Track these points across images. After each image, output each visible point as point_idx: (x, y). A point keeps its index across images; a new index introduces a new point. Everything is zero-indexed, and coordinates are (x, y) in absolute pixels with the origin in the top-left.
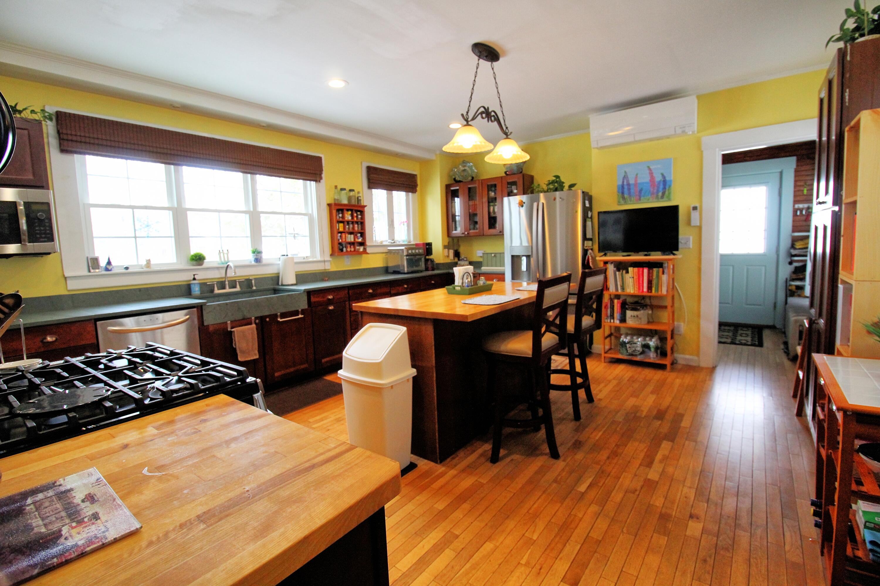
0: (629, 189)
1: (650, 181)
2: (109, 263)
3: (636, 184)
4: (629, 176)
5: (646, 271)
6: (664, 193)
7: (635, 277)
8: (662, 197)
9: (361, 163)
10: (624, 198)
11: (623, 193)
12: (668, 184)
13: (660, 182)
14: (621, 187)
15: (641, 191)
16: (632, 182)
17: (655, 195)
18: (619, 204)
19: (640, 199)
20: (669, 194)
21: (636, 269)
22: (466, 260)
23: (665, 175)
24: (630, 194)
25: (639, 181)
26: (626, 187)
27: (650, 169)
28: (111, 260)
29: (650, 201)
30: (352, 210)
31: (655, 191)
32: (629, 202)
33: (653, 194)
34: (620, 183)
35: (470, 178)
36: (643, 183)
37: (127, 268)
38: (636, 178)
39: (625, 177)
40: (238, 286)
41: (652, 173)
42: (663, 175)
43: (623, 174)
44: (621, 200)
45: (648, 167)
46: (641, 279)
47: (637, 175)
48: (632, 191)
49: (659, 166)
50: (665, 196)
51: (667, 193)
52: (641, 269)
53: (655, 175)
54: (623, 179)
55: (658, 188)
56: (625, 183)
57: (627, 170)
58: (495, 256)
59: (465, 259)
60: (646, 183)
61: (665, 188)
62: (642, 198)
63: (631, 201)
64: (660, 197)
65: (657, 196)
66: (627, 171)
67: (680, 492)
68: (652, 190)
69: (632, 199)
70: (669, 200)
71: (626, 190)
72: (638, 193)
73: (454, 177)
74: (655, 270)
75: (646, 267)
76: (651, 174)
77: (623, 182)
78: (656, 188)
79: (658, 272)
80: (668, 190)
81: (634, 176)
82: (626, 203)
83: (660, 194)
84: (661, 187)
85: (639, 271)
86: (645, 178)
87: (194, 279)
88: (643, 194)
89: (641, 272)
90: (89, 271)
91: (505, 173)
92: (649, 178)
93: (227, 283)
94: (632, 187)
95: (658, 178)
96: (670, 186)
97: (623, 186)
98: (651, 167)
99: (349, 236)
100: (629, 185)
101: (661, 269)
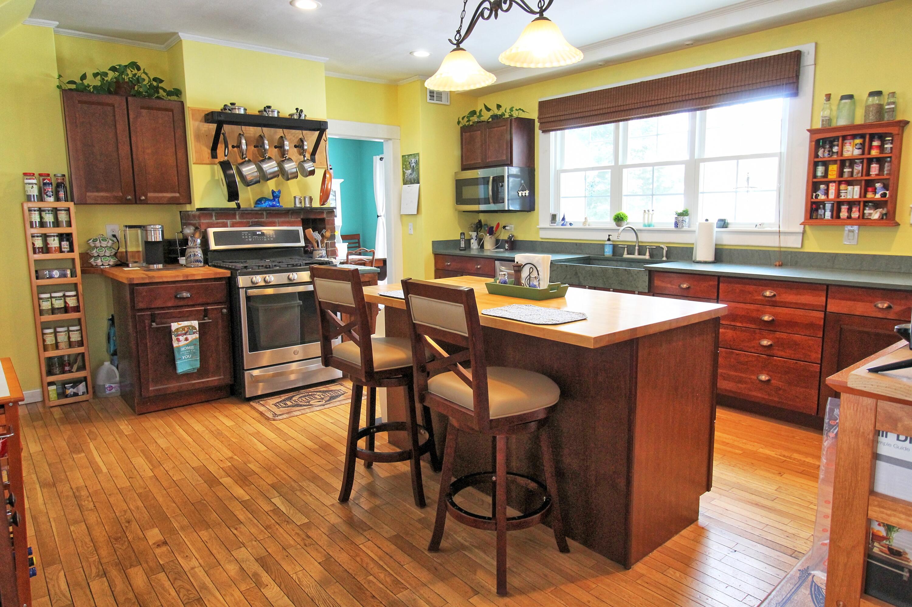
2: (563, 219)
28: (565, 217)
30: (863, 136)
37: (571, 224)
40: (648, 254)
67: (198, 557)
87: (609, 240)
90: (550, 225)
93: (637, 248)
99: (850, 188)
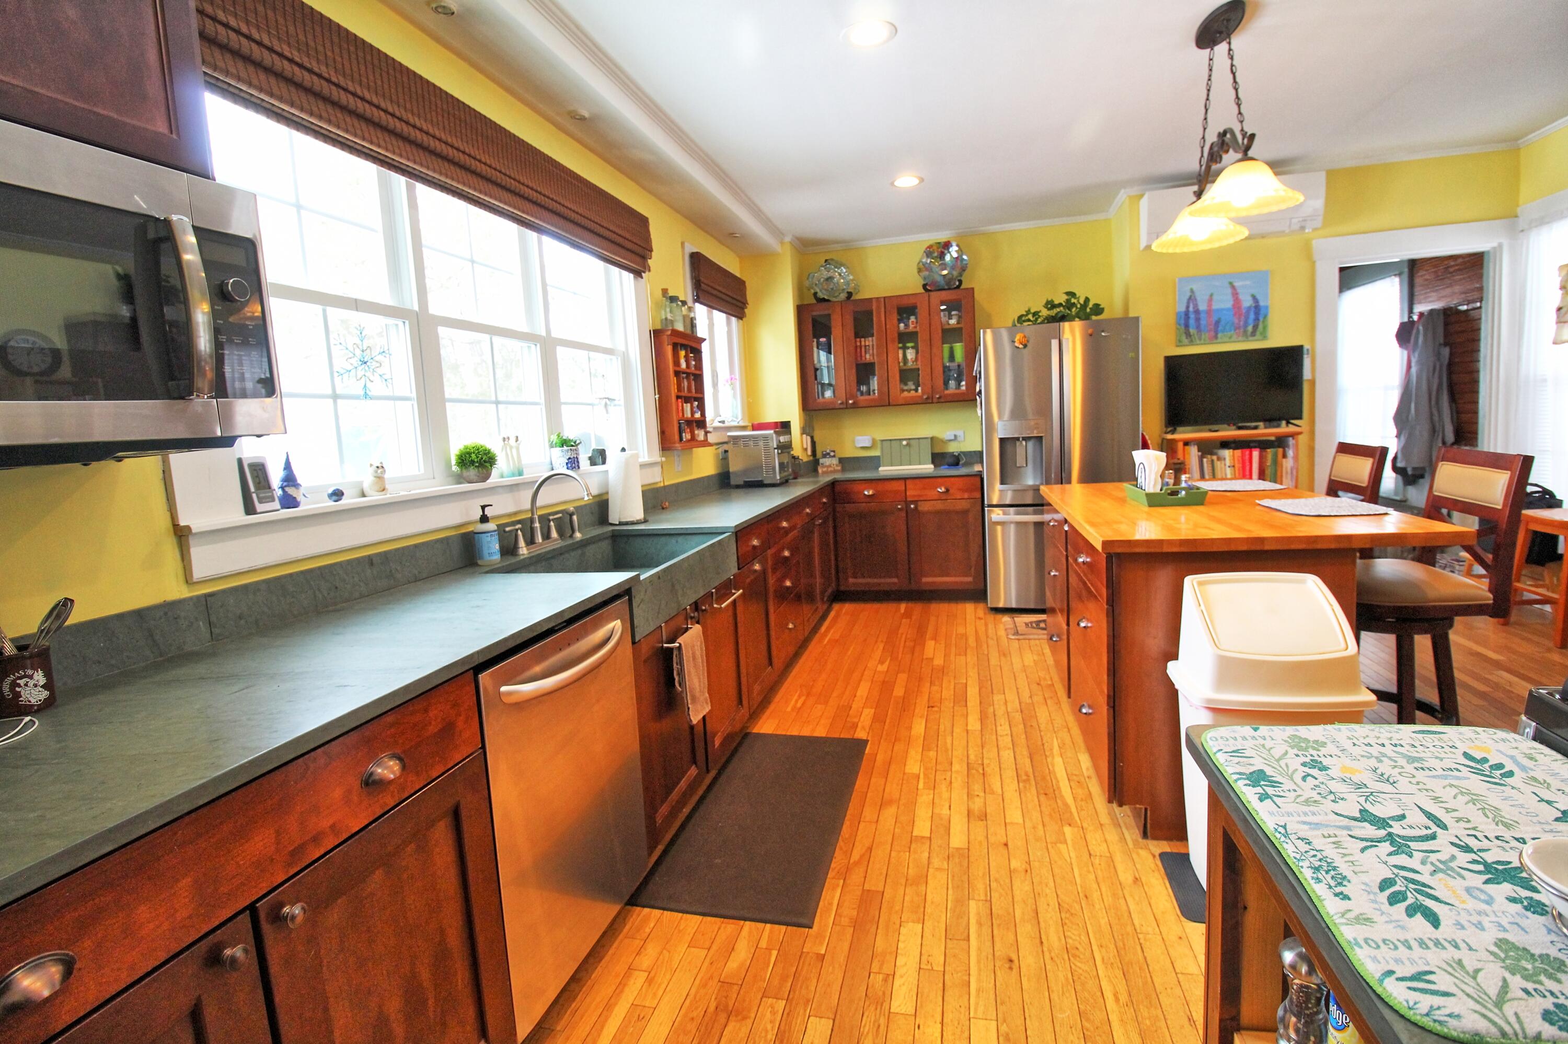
0: (1198, 320)
1: (1234, 306)
2: (290, 477)
3: (1209, 312)
4: (1199, 299)
5: (1256, 454)
6: (1255, 327)
7: (1237, 466)
8: (1253, 333)
9: (683, 244)
10: (1188, 335)
11: (1187, 326)
12: (1262, 312)
13: (1249, 308)
14: (1183, 316)
15: (1217, 323)
16: (1203, 307)
17: (1242, 330)
18: (1179, 344)
19: (1216, 337)
20: (1265, 328)
21: (1238, 452)
22: (834, 456)
23: (1258, 297)
24: (1198, 327)
25: (1215, 306)
26: (1192, 316)
27: (1233, 287)
28: (293, 468)
29: (1232, 339)
30: (686, 348)
31: (1242, 323)
32: (1198, 342)
33: (1237, 328)
34: (1183, 309)
35: (843, 296)
36: (1222, 310)
37: (337, 495)
38: (1210, 300)
39: (1192, 299)
40: (554, 532)
41: (1237, 294)
42: (1254, 298)
43: (1189, 294)
44: (1184, 338)
45: (1231, 283)
46: (1248, 468)
47: (1211, 295)
48: (1203, 322)
49: (1248, 283)
50: (1258, 333)
51: (1261, 327)
52: (1247, 452)
53: (1241, 297)
54: (1188, 303)
55: (1247, 318)
56: (1191, 309)
57: (1195, 287)
58: (908, 445)
59: (832, 454)
60: (1228, 310)
61: (1257, 319)
62: (1220, 335)
63: (1200, 339)
64: (1249, 333)
65: (1245, 332)
66: (1194, 289)
68: (1236, 321)
69: (1203, 336)
70: (1264, 337)
71: (1192, 322)
72: (1212, 327)
73: (813, 291)
74: (1270, 452)
75: (1255, 447)
76: (1235, 294)
77: (1188, 307)
78: (1243, 318)
79: (1276, 455)
80: (1263, 322)
81: (1207, 297)
82: (1192, 343)
83: (1250, 328)
84: (1252, 316)
85: (1243, 455)
86: (1224, 302)
87: (484, 519)
88: (1220, 328)
89: (1247, 457)
90: (250, 509)
91: (924, 286)
92: (1232, 303)
93: (537, 524)
94: (1203, 316)
95: (1247, 302)
96: (1265, 316)
97: (1187, 314)
98: (1236, 284)
99: (685, 405)
100: (1197, 312)
101: (1280, 450)
